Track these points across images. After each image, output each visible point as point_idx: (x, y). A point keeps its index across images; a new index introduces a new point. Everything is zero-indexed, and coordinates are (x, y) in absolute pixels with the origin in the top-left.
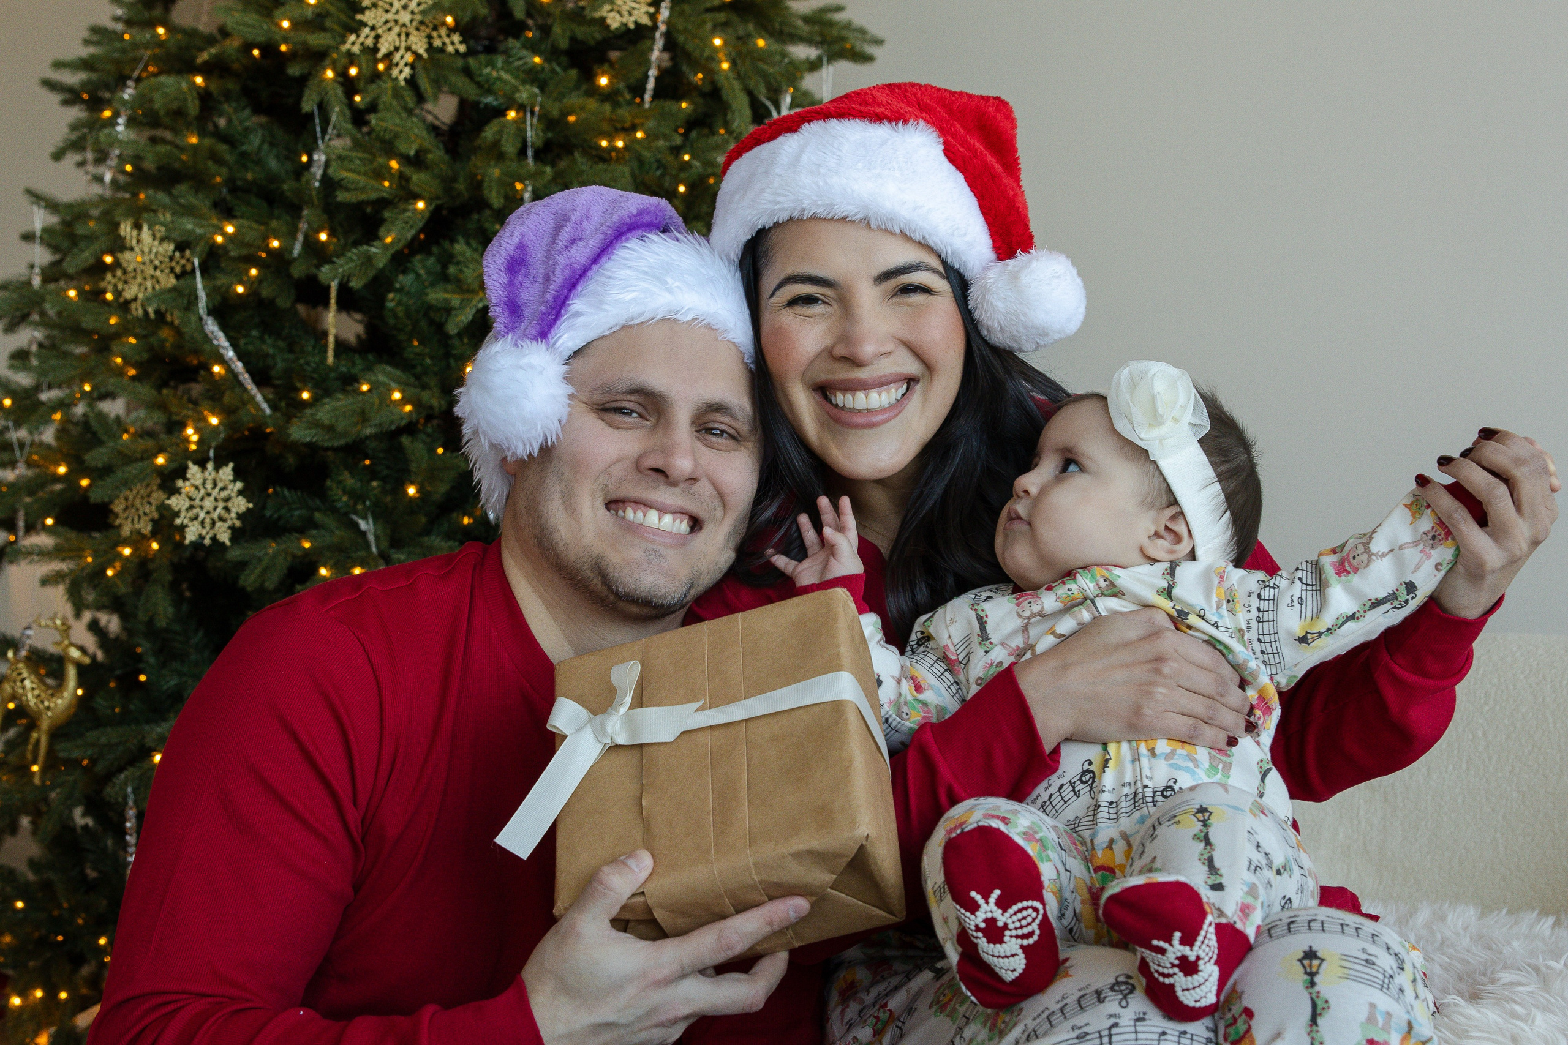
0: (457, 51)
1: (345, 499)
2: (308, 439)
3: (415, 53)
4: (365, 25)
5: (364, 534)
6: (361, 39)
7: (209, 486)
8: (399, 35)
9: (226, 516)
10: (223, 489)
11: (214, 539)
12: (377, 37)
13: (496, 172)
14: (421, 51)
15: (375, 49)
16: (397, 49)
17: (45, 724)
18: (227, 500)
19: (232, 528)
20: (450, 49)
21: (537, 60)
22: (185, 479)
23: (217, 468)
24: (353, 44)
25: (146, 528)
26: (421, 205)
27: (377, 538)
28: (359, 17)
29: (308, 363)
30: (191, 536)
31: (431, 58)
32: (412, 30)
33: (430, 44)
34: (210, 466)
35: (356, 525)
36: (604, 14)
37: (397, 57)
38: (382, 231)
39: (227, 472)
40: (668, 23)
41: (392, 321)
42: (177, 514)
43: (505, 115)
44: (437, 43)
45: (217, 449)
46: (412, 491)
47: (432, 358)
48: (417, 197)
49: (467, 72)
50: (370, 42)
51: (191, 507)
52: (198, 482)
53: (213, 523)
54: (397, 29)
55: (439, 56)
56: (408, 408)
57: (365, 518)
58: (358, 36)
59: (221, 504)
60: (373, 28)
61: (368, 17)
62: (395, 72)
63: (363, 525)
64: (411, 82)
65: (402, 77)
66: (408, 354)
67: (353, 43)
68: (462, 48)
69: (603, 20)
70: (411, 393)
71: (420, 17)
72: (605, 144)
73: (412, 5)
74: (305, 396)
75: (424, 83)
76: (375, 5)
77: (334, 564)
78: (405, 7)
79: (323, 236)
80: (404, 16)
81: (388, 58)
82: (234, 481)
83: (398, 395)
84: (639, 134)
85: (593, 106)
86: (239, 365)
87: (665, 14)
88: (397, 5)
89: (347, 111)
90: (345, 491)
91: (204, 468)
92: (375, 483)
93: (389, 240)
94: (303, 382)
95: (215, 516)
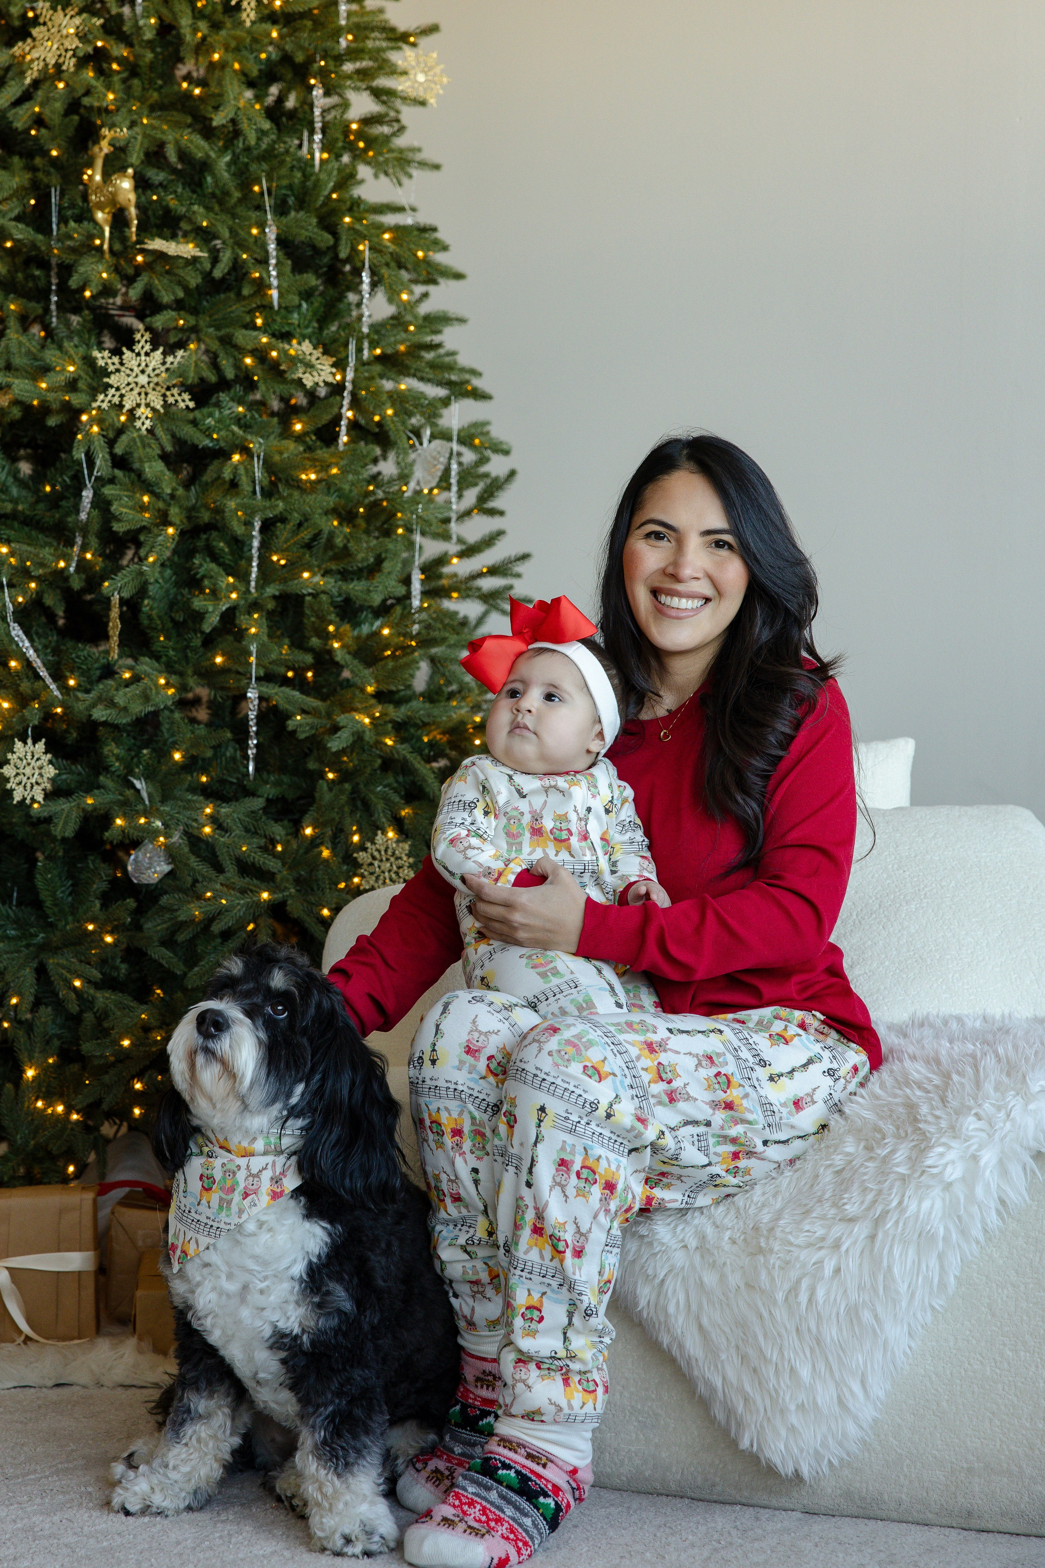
0: (187, 407)
1: (117, 764)
2: (104, 719)
3: (154, 410)
4: (112, 387)
5: (138, 791)
6: (109, 397)
7: (29, 757)
8: (140, 394)
9: (40, 781)
10: (38, 759)
11: (33, 799)
12: (122, 396)
13: (232, 504)
14: (158, 407)
15: (121, 406)
16: (139, 405)
18: (41, 768)
19: (45, 790)
20: (182, 405)
21: (241, 409)
22: (13, 752)
23: (34, 743)
24: (103, 401)
26: (171, 530)
27: (150, 796)
28: (106, 380)
29: (78, 657)
30: (17, 797)
31: (166, 413)
32: (150, 390)
33: (165, 401)
34: (29, 741)
35: (133, 786)
36: (301, 375)
37: (140, 412)
38: (143, 552)
39: (41, 746)
40: (354, 382)
41: (146, 622)
42: (7, 780)
43: (230, 459)
44: (171, 400)
45: (34, 728)
46: (177, 756)
47: (173, 650)
48: (171, 524)
49: (194, 423)
50: (116, 400)
51: (17, 774)
52: (22, 755)
53: (32, 787)
54: (137, 390)
55: (172, 411)
56: (171, 691)
57: (139, 779)
58: (106, 395)
59: (37, 772)
60: (118, 389)
61: (113, 380)
62: (138, 424)
63: (138, 784)
64: (150, 431)
65: (144, 428)
66: (156, 647)
68: (192, 405)
69: (300, 379)
70: (174, 679)
71: (155, 380)
72: (304, 477)
73: (149, 370)
74: (72, 682)
75: (159, 432)
76: (118, 371)
77: (125, 816)
78: (143, 372)
79: (89, 556)
80: (143, 379)
81: (131, 411)
82: (46, 753)
83: (162, 681)
84: (334, 471)
85: (292, 447)
86: (38, 661)
87: (350, 375)
88: (137, 370)
89: (107, 456)
90: (118, 759)
91: (25, 743)
92: (145, 751)
93: (151, 559)
94: (72, 672)
95: (33, 780)
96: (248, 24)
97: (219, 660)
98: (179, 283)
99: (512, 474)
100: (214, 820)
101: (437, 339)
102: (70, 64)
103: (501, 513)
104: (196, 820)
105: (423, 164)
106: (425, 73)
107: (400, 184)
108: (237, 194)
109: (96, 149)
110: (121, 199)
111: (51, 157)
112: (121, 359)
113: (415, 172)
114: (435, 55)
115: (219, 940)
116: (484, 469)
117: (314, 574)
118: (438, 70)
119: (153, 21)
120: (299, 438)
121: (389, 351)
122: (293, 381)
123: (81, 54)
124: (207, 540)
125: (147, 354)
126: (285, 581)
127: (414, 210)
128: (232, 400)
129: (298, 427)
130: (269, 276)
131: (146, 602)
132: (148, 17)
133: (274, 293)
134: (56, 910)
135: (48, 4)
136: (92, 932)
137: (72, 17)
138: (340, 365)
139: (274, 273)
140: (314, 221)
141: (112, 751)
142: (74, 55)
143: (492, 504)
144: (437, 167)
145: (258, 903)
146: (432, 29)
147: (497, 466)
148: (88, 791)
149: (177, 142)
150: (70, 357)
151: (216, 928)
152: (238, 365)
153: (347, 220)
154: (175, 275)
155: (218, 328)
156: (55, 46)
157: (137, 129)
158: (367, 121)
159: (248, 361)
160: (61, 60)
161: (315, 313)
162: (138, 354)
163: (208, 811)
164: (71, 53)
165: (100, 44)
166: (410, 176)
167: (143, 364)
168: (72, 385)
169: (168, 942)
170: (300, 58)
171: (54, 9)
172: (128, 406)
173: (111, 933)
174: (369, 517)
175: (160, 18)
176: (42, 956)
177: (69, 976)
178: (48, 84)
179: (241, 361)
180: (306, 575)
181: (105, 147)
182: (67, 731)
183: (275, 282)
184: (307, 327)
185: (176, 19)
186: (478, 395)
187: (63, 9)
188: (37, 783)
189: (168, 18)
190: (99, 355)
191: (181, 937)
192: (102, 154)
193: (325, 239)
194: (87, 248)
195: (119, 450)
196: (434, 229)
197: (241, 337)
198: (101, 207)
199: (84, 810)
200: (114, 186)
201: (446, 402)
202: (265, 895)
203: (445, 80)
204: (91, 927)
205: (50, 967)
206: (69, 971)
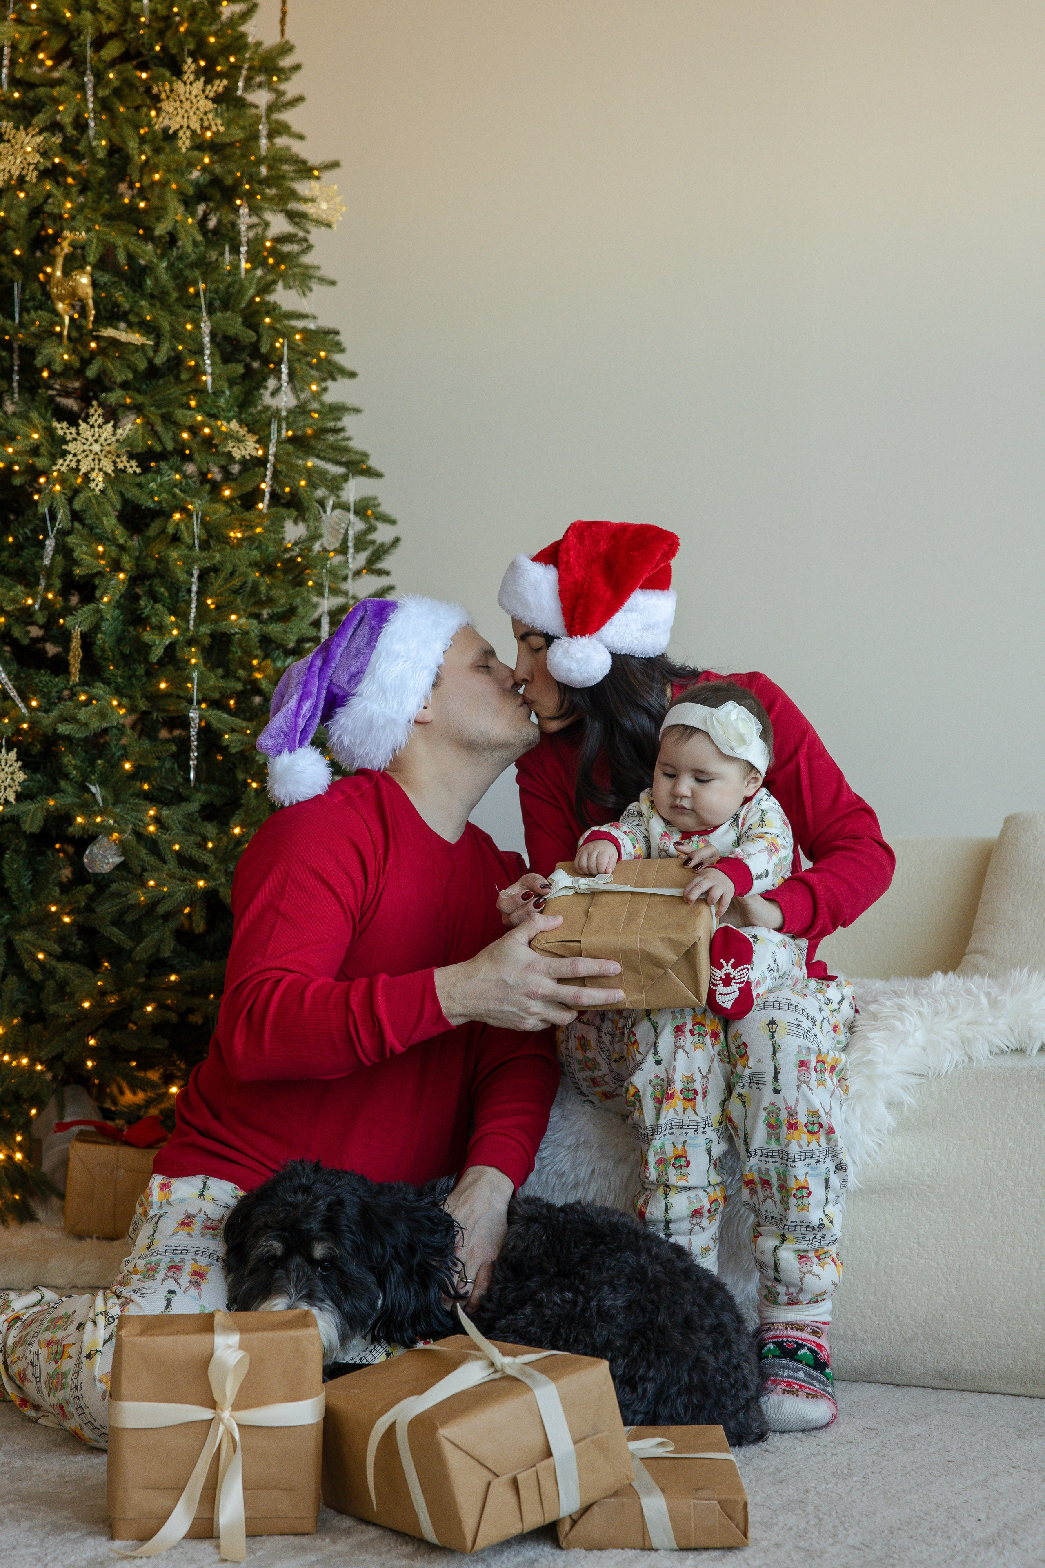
0: (134, 472)
1: (74, 772)
3: (105, 473)
4: (70, 453)
5: (94, 795)
6: (67, 462)
7: (3, 763)
8: (94, 460)
9: (12, 784)
10: (11, 765)
12: (78, 461)
13: (174, 555)
14: (110, 471)
15: (77, 470)
16: (93, 470)
18: (13, 773)
19: (16, 792)
20: (130, 471)
21: (177, 477)
23: (8, 752)
26: (122, 576)
27: (104, 799)
28: (64, 447)
29: (41, 681)
31: (116, 478)
32: (102, 457)
33: (116, 467)
34: (3, 751)
35: (89, 791)
36: (231, 449)
37: (94, 475)
38: (98, 594)
40: (275, 455)
41: (99, 653)
43: (172, 517)
44: (120, 466)
46: (127, 766)
47: (122, 677)
48: (122, 570)
49: (140, 486)
50: (73, 464)
53: (5, 789)
54: (91, 457)
55: (122, 475)
56: (123, 712)
57: (94, 784)
58: (65, 460)
59: (9, 776)
60: (75, 455)
61: (71, 447)
62: (92, 485)
63: (93, 789)
64: (102, 492)
65: (97, 489)
66: (107, 675)
67: (62, 466)
68: (138, 470)
69: (230, 452)
70: (125, 701)
71: (107, 448)
72: (232, 534)
73: (102, 440)
74: (34, 703)
75: (110, 492)
76: (75, 439)
77: (83, 814)
78: (96, 441)
79: (50, 596)
80: (96, 448)
81: (86, 476)
82: (17, 761)
83: (115, 703)
84: (259, 530)
85: (222, 509)
86: (9, 684)
87: (272, 450)
88: (91, 439)
89: (68, 512)
90: (75, 768)
92: (99, 762)
93: (106, 599)
94: (34, 694)
95: (6, 784)
96: (184, 150)
97: (163, 686)
98: (129, 367)
99: (397, 541)
100: (157, 820)
101: (340, 424)
102: (32, 176)
103: (387, 573)
104: (141, 820)
105: (322, 280)
106: (328, 201)
107: (305, 295)
108: (175, 295)
109: (58, 249)
110: (80, 292)
111: (14, 255)
112: (77, 430)
113: (315, 286)
114: (335, 187)
115: (161, 921)
116: (372, 537)
117: (240, 617)
118: (338, 199)
119: (104, 143)
120: (227, 502)
121: (300, 433)
122: (224, 453)
123: (42, 168)
124: (150, 585)
125: (100, 427)
126: (216, 621)
127: (315, 318)
128: (171, 468)
129: (227, 493)
130: (205, 364)
131: (100, 636)
132: (100, 139)
133: (207, 379)
134: (20, 895)
135: (11, 124)
136: (54, 913)
137: (33, 136)
138: (263, 442)
139: (208, 362)
140: (240, 320)
141: (70, 761)
142: (36, 169)
143: (380, 565)
144: (333, 283)
145: (195, 890)
146: (335, 165)
147: (383, 534)
148: (50, 793)
149: (126, 246)
150: (35, 426)
151: (161, 910)
152: (176, 439)
153: (267, 320)
154: (125, 359)
155: (159, 407)
156: (19, 160)
157: (92, 234)
158: (280, 239)
159: (185, 435)
160: (24, 173)
161: (236, 399)
162: (92, 426)
163: (152, 813)
164: (32, 167)
165: (57, 160)
166: (311, 290)
167: (97, 435)
168: (35, 451)
169: (118, 921)
170: (229, 181)
171: (17, 128)
172: (84, 469)
173: (68, 914)
174: (286, 571)
175: (110, 140)
176: (9, 933)
177: (33, 950)
178: (11, 192)
179: (179, 435)
180: (233, 617)
181: (65, 248)
182: (32, 744)
183: (209, 370)
184: (229, 411)
185: (124, 142)
186: (371, 473)
187: (26, 129)
188: (10, 786)
189: (117, 140)
190: (58, 426)
191: (129, 918)
192: (63, 254)
193: (249, 336)
194: (48, 334)
195: (77, 505)
196: (337, 333)
197: (180, 414)
198: (61, 298)
199: (47, 810)
200: (75, 280)
201: (345, 478)
202: (201, 883)
203: (344, 209)
204: (53, 909)
205: (17, 943)
206: (34, 945)
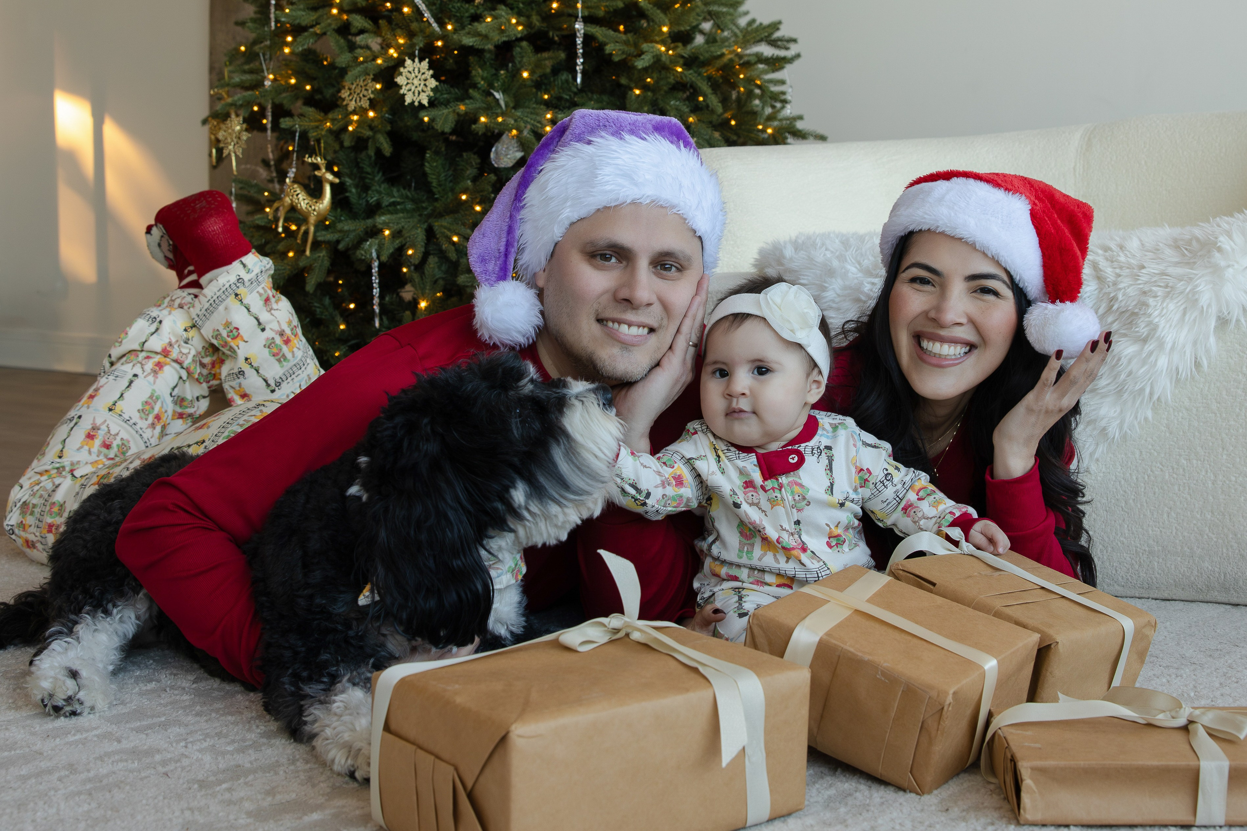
1: (482, 82)
2: (471, 44)
5: (497, 100)
7: (416, 71)
9: (425, 89)
10: (423, 73)
11: (420, 102)
17: (312, 219)
18: (425, 80)
19: (429, 96)
22: (405, 67)
23: (420, 61)
25: (365, 104)
27: (506, 103)
29: (454, 7)
30: (408, 100)
34: (417, 60)
35: (493, 97)
39: (425, 64)
42: (400, 87)
45: (420, 50)
46: (525, 75)
51: (408, 84)
52: (411, 69)
53: (419, 93)
56: (520, 28)
57: (498, 91)
59: (423, 83)
63: (497, 95)
70: (522, 19)
74: (449, 27)
77: (487, 116)
82: (429, 69)
83: (514, 21)
86: (424, 6)
90: (483, 79)
91: (414, 61)
92: (502, 72)
94: (450, 19)
95: (420, 89)
97: (555, 6)
104: (539, 122)
134: (440, 189)
136: (465, 201)
141: (479, 74)
148: (461, 99)
163: (549, 116)
173: (479, 204)
176: (430, 221)
177: (449, 233)
188: (423, 91)
199: (458, 114)
204: (464, 197)
205: (436, 228)
206: (449, 230)
